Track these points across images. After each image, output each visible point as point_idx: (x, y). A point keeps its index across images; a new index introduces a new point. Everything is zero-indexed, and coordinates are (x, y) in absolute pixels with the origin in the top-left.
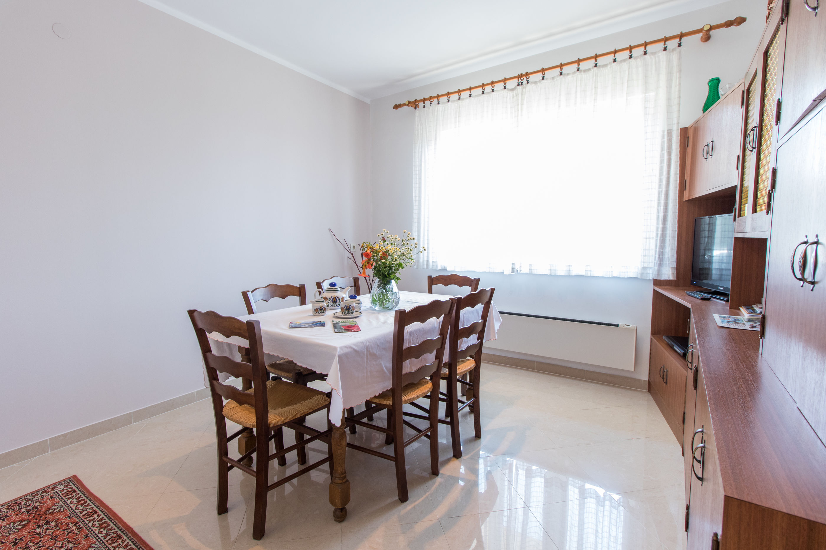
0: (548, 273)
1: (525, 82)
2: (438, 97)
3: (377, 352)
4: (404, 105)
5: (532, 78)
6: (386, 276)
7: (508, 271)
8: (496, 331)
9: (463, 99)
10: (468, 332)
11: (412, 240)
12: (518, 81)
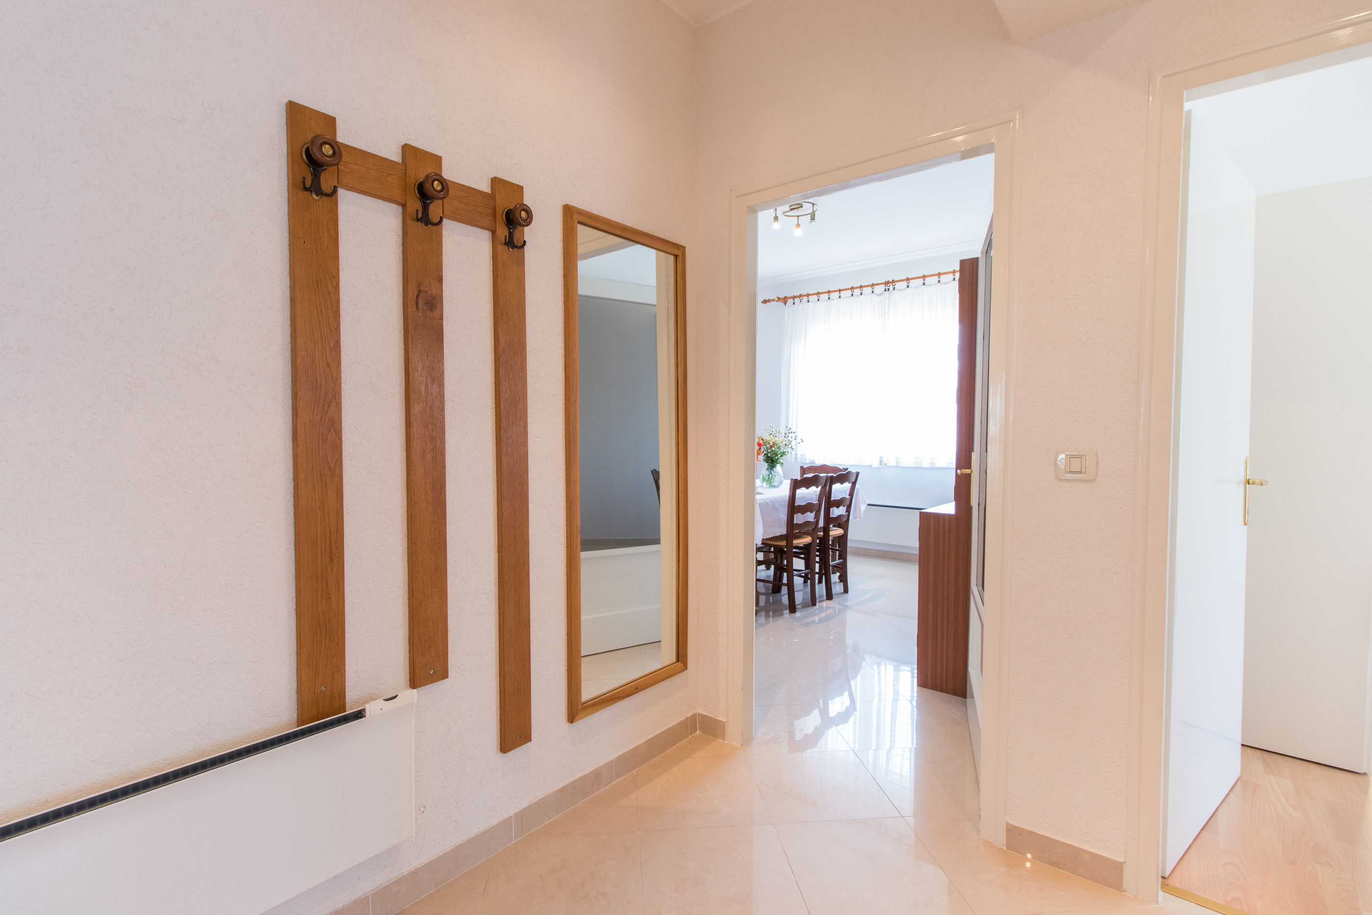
0: (913, 465)
1: (891, 288)
2: (808, 295)
3: (777, 506)
4: (774, 300)
5: (898, 285)
6: (773, 461)
7: (876, 464)
8: (862, 512)
9: (833, 300)
10: (838, 503)
11: (793, 433)
12: (885, 287)
